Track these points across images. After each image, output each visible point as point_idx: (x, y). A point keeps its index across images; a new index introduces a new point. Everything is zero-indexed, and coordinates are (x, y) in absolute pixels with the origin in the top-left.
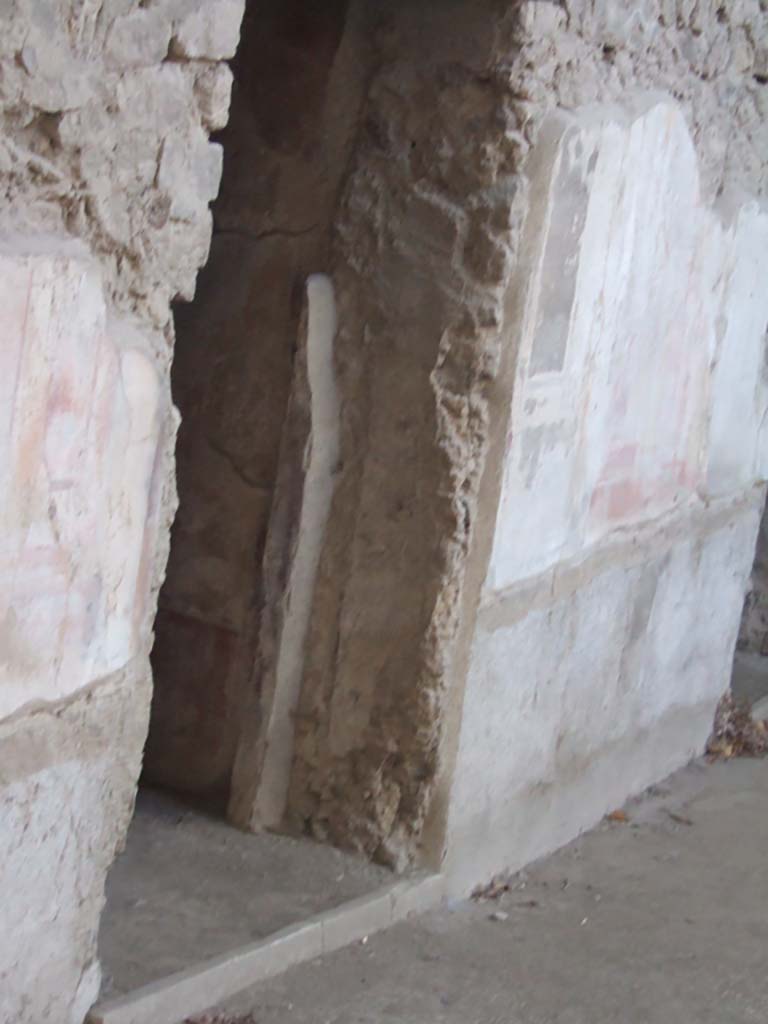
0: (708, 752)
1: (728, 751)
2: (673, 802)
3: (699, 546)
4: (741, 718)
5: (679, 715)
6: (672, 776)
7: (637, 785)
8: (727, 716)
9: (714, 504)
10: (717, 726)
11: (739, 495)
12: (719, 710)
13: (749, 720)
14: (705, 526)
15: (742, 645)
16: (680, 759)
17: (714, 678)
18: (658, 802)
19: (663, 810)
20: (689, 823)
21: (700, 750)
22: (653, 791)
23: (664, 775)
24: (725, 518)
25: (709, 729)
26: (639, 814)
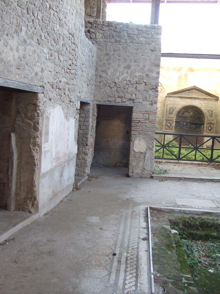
0: (73, 190)
1: (75, 190)
2: (69, 198)
3: (69, 163)
4: (76, 185)
5: (68, 186)
6: (68, 194)
7: (64, 196)
8: (74, 185)
9: (70, 158)
10: (73, 187)
11: (73, 156)
12: (73, 185)
13: (77, 185)
14: (69, 161)
15: (75, 175)
16: (69, 192)
17: (72, 181)
18: (67, 198)
19: (68, 199)
20: (71, 200)
21: (72, 190)
22: (66, 197)
23: (67, 194)
24: (72, 159)
26: (65, 200)
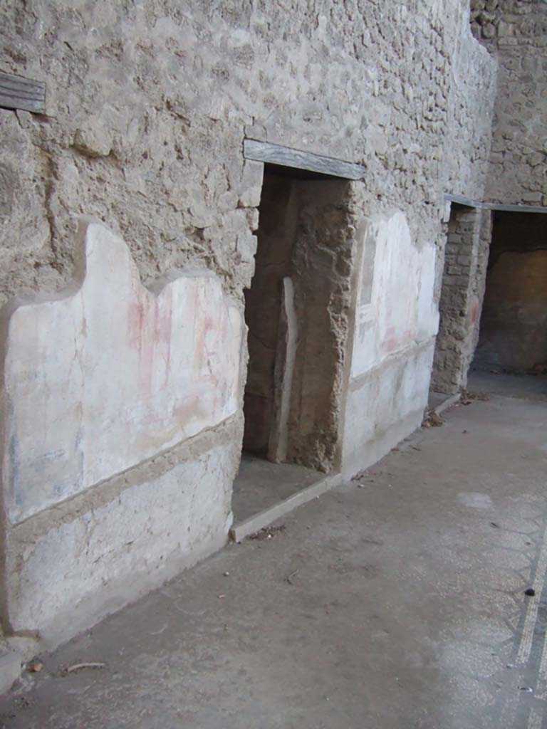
0: (422, 425)
1: (429, 425)
2: (413, 443)
3: (416, 358)
4: (432, 414)
5: (412, 414)
6: (412, 435)
7: (400, 439)
8: (427, 413)
9: (420, 344)
10: (424, 417)
11: (427, 340)
12: (425, 411)
13: (435, 414)
14: (417, 351)
15: (430, 389)
16: (413, 429)
17: (423, 401)
18: (408, 444)
19: (410, 446)
20: (419, 450)
21: (420, 425)
22: (406, 440)
23: (409, 434)
24: (423, 348)
25: (422, 418)
26: (402, 448)
